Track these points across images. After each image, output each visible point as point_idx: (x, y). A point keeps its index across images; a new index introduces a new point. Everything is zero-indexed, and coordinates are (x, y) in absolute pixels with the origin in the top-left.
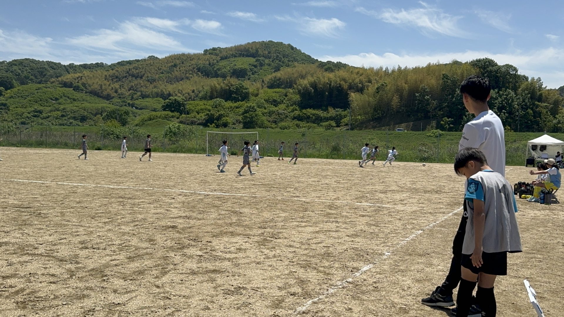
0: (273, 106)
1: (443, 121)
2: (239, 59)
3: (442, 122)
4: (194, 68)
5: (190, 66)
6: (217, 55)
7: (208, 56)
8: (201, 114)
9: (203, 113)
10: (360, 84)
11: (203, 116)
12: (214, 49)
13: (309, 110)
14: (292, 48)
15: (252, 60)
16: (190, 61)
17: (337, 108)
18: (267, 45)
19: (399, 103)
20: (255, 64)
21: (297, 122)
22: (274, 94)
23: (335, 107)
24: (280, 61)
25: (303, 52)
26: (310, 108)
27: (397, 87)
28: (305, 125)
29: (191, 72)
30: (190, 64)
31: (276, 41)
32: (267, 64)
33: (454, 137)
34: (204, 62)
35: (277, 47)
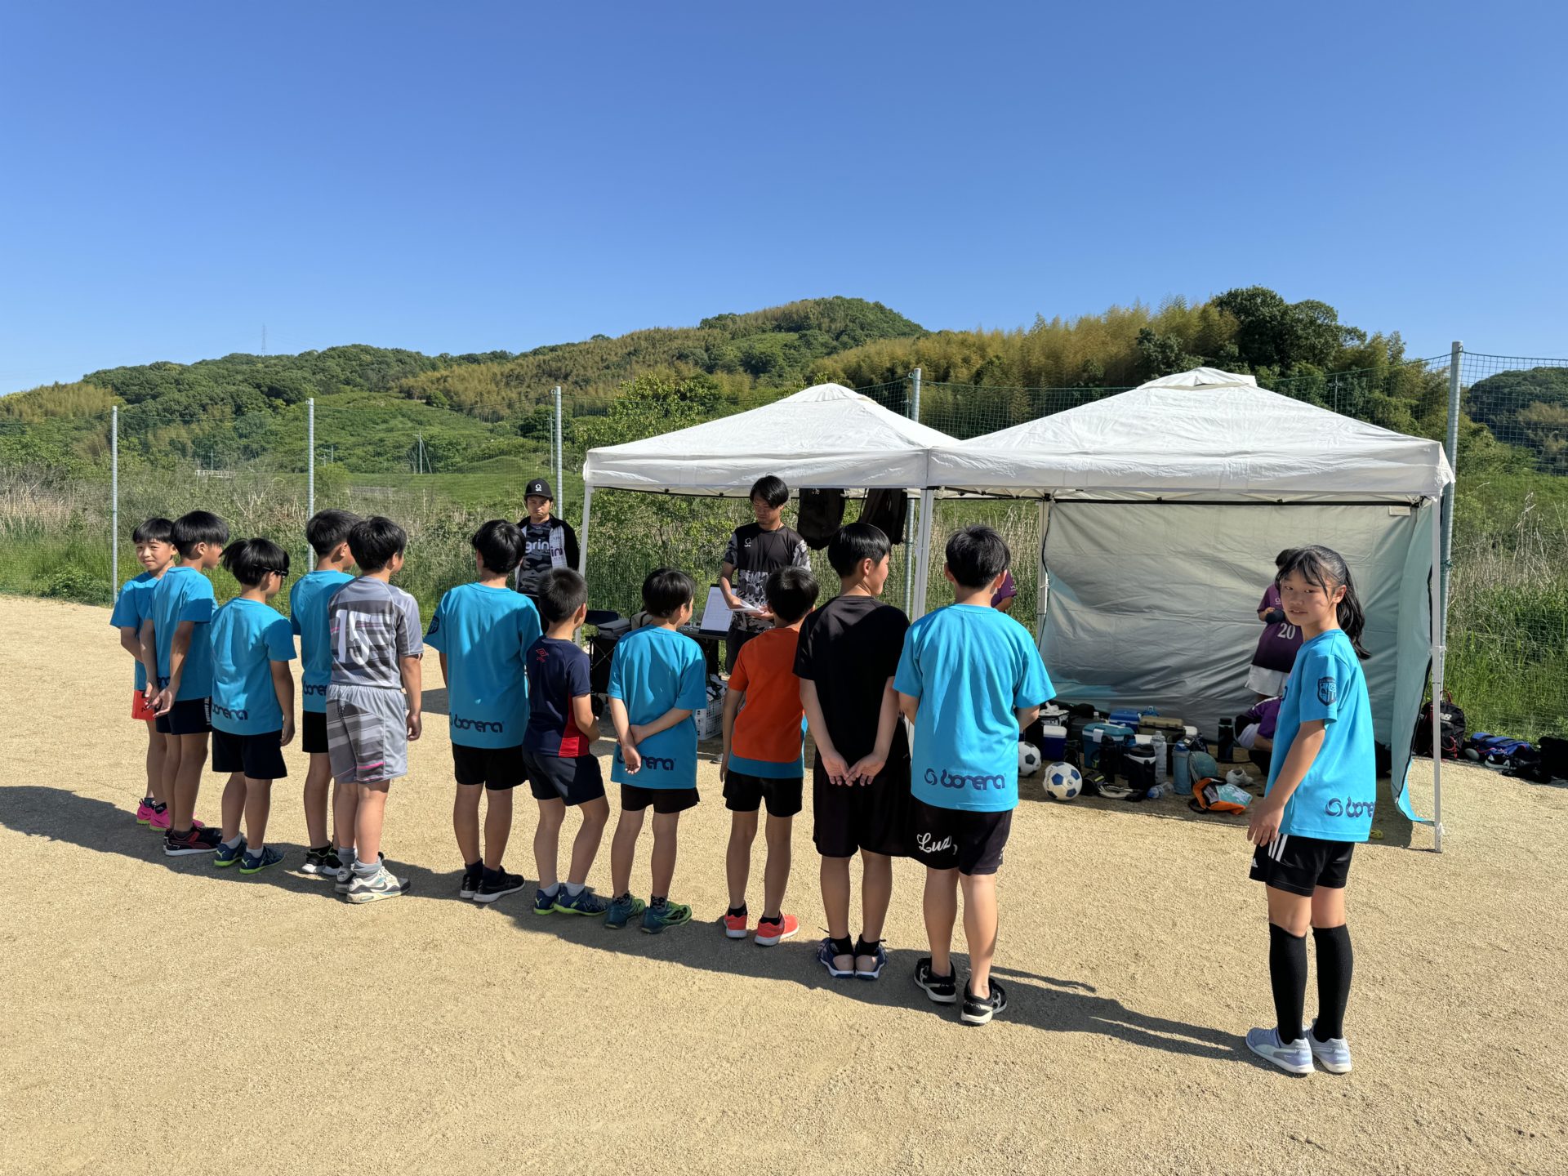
2: (771, 335)
4: (673, 356)
5: (664, 352)
7: (706, 332)
12: (720, 318)
14: (882, 310)
15: (792, 337)
16: (668, 343)
18: (829, 305)
24: (849, 337)
30: (667, 349)
31: (848, 298)
32: (822, 344)
34: (696, 343)
35: (849, 308)
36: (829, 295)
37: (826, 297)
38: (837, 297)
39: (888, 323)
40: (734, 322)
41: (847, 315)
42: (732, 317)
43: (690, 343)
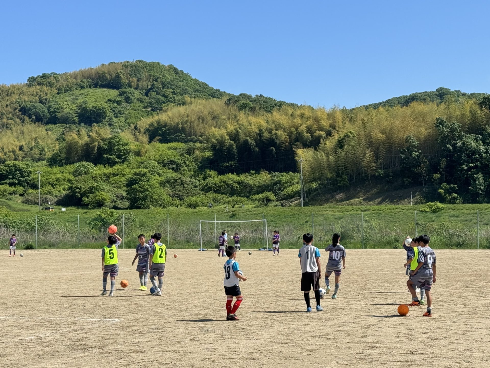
0: (171, 170)
1: (442, 189)
2: (91, 91)
3: (440, 190)
4: (15, 109)
5: (7, 106)
6: (50, 85)
7: (35, 89)
8: (58, 188)
9: (60, 185)
10: (307, 133)
11: (62, 191)
12: (44, 76)
13: (230, 175)
14: (176, 71)
15: (113, 93)
16: (7, 98)
17: (274, 172)
18: (134, 67)
19: (375, 162)
20: (118, 99)
21: (214, 194)
22: (170, 152)
23: (270, 170)
24: (158, 93)
25: (193, 78)
26: (232, 173)
27: (369, 139)
28: (227, 200)
29: (10, 116)
30: (8, 103)
31: (148, 61)
32: (138, 100)
33: (461, 211)
34: (31, 98)
35: (151, 70)
36: (132, 60)
37: (131, 61)
38: (140, 61)
39: (183, 81)
40: (58, 81)
41: (150, 75)
42: (55, 76)
43: (26, 98)
